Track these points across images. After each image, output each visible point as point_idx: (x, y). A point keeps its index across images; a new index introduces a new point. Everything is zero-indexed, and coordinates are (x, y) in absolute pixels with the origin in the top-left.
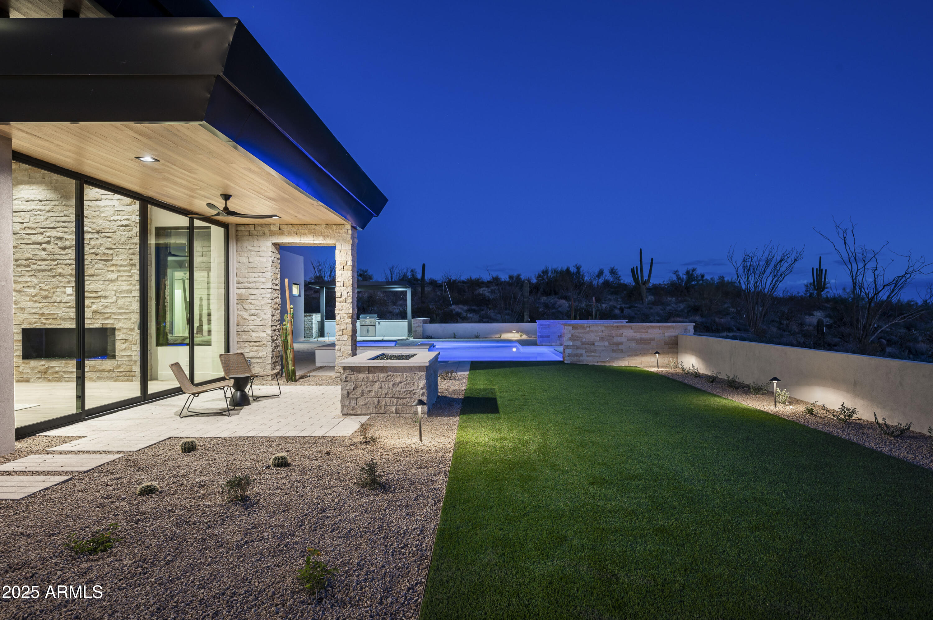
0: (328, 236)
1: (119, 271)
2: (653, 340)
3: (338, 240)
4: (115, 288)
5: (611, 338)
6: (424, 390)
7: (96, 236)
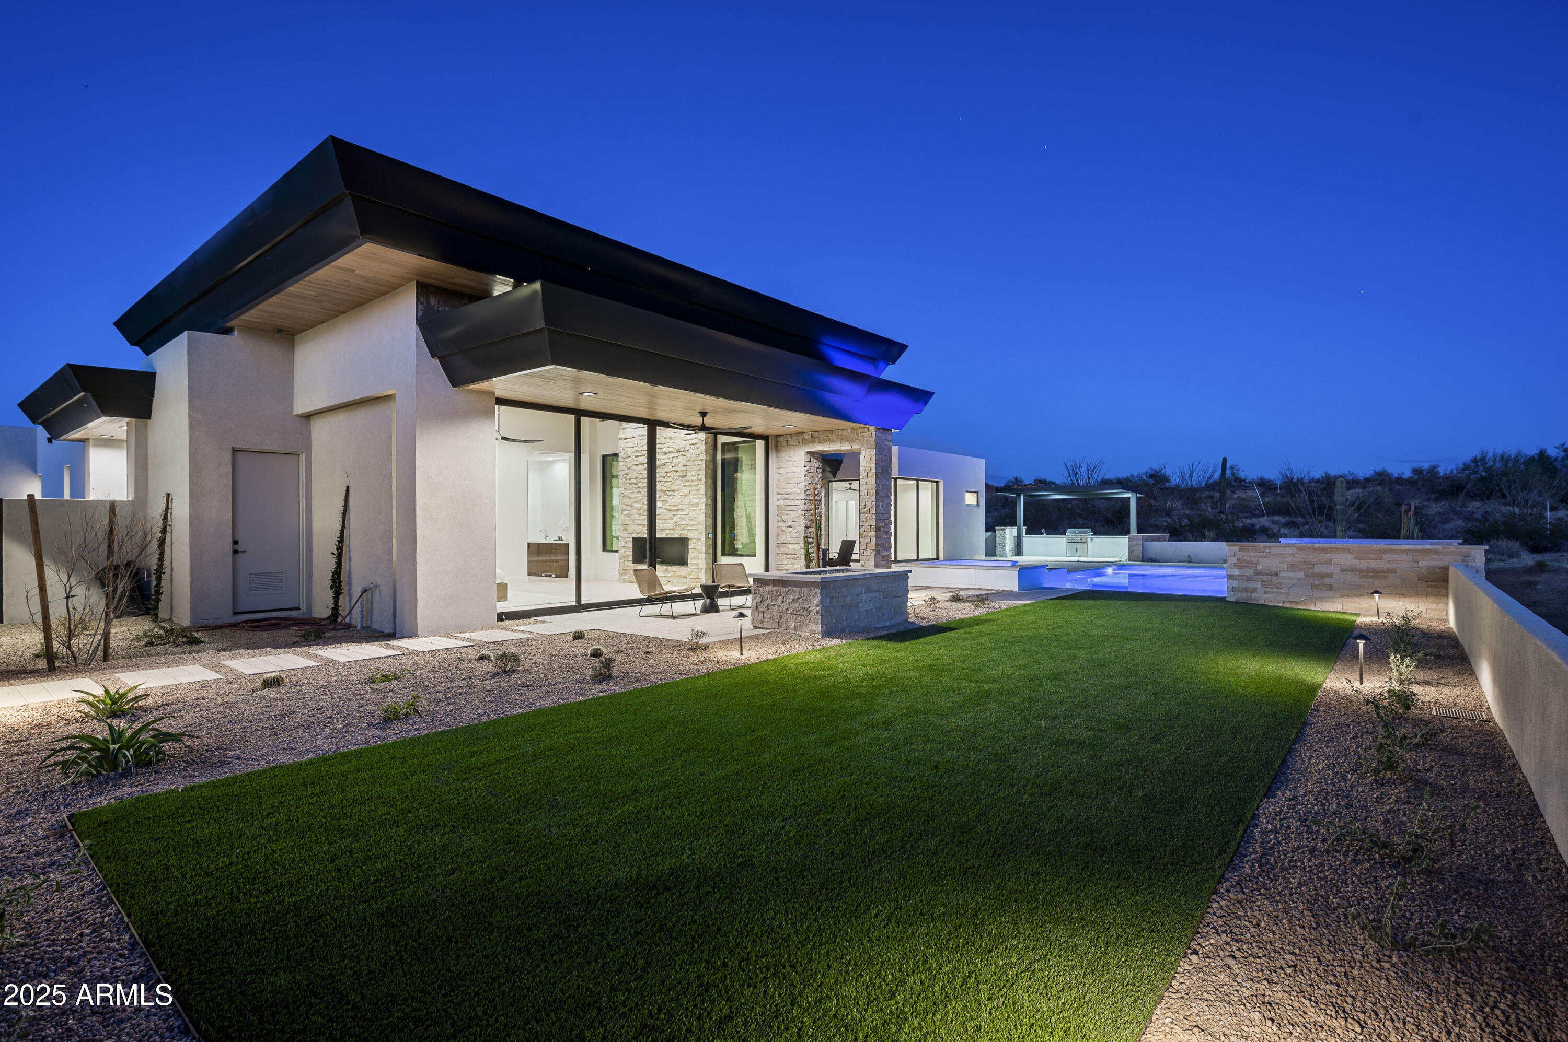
0: (853, 441)
1: (691, 486)
2: (1394, 571)
3: (862, 445)
4: (688, 502)
5: (1309, 566)
6: (819, 608)
7: (676, 455)
